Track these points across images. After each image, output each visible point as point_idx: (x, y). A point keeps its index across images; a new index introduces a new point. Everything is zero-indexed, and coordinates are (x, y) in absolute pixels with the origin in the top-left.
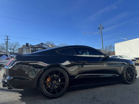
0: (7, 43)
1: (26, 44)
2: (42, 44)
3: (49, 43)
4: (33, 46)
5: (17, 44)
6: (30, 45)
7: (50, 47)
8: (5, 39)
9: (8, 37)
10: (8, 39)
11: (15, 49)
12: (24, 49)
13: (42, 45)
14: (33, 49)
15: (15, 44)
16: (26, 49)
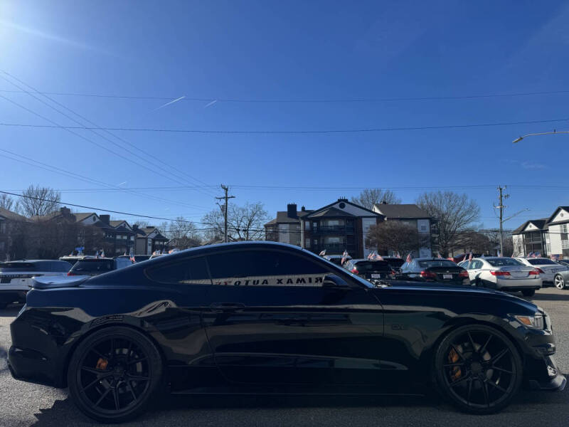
0: (225, 209)
1: (289, 206)
2: (342, 202)
3: (374, 195)
4: (311, 212)
5: (258, 211)
6: (303, 208)
7: (377, 211)
8: (220, 198)
9: (227, 190)
10: (226, 198)
11: (253, 227)
12: (280, 225)
13: (342, 206)
14: (311, 225)
15: (250, 211)
16: (288, 225)
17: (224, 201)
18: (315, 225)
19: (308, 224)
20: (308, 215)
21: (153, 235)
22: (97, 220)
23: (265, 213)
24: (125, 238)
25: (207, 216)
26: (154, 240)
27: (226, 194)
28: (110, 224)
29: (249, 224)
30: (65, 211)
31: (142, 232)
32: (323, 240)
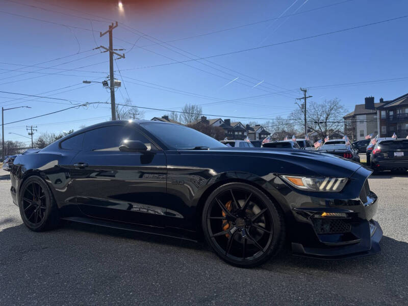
0: (304, 106)
1: (367, 99)
5: (334, 106)
6: (381, 100)
8: (300, 99)
9: (305, 91)
10: (305, 98)
11: (331, 119)
12: (357, 116)
14: (388, 115)
15: (328, 107)
16: (365, 116)
17: (303, 101)
18: (391, 113)
19: (383, 113)
20: (384, 105)
21: (260, 131)
22: (222, 123)
23: (341, 107)
24: (240, 133)
25: (292, 113)
26: (260, 134)
27: (305, 95)
28: (231, 125)
29: (327, 118)
30: (204, 119)
31: (252, 129)
32: (400, 127)
